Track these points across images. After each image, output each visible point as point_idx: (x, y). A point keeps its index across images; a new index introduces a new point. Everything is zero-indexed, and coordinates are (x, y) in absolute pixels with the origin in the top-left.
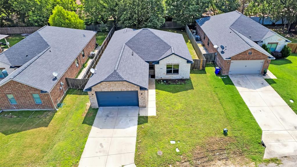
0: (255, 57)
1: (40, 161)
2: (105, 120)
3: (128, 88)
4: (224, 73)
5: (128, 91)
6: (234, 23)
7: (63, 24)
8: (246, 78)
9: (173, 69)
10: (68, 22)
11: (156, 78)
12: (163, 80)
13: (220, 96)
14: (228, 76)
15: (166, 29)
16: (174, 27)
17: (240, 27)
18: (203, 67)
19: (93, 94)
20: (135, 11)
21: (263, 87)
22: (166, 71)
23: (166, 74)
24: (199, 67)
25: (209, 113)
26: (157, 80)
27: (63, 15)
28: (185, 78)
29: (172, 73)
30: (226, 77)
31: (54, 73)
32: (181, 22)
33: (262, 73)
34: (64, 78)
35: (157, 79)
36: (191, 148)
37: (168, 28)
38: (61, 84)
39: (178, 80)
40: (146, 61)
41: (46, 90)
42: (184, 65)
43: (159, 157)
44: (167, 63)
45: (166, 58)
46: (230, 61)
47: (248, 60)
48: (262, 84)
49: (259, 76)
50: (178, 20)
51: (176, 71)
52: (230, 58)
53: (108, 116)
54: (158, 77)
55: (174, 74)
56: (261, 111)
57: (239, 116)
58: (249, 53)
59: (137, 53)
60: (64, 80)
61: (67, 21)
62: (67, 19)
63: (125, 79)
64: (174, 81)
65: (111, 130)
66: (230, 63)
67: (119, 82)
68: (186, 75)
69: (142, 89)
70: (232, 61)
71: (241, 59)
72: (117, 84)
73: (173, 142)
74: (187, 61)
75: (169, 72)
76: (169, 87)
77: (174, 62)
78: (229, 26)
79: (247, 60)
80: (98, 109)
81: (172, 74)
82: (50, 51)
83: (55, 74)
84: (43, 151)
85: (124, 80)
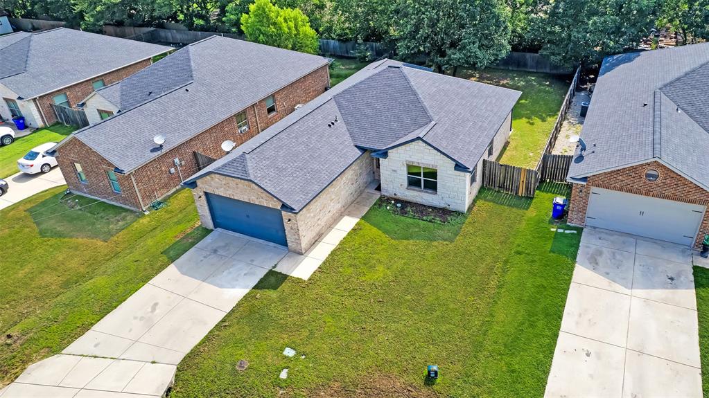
0: (670, 192)
1: (47, 301)
2: (202, 259)
3: (261, 199)
4: (573, 220)
5: (261, 206)
6: (678, 79)
7: (261, 35)
8: (632, 249)
9: (422, 178)
10: (273, 32)
11: (384, 193)
12: (397, 201)
13: (508, 277)
14: (580, 230)
15: (529, 72)
16: (550, 70)
17: (695, 92)
18: (527, 188)
19: (200, 197)
20: (423, 18)
21: (667, 288)
22: (406, 178)
23: (407, 189)
24: (518, 188)
25: (438, 313)
26: (385, 196)
27: (268, 15)
28: (452, 207)
29: (419, 186)
30: (572, 231)
31: (158, 138)
32: (560, 57)
33: (696, 246)
34: (190, 151)
35: (386, 194)
36: (320, 381)
37: (535, 71)
38: (174, 161)
39: (434, 208)
40: (356, 146)
41: (123, 169)
42: (449, 172)
43: (234, 372)
44: (407, 159)
45: (403, 147)
46: (588, 187)
47: (647, 194)
48: (672, 279)
49: (683, 252)
50: (553, 54)
51: (432, 186)
52: (585, 179)
53: (215, 251)
54: (387, 191)
55: (427, 192)
56: (588, 355)
57: (511, 348)
58: (647, 175)
59: (347, 123)
60: (189, 156)
61: (272, 29)
62: (275, 24)
63: (252, 178)
64: (421, 209)
65: (196, 282)
66: (587, 194)
67: (243, 181)
68: (456, 201)
69: (285, 209)
70: (594, 189)
71: (621, 189)
72: (240, 185)
73: (289, 352)
74: (456, 165)
75: (413, 183)
76: (397, 223)
77: (423, 161)
78: (660, 84)
79: (641, 193)
80: (212, 230)
81: (420, 191)
82: (187, 90)
83: (159, 140)
84: (67, 285)
85: (249, 178)
